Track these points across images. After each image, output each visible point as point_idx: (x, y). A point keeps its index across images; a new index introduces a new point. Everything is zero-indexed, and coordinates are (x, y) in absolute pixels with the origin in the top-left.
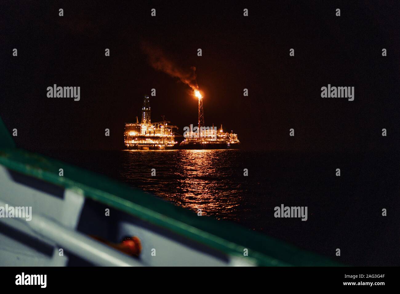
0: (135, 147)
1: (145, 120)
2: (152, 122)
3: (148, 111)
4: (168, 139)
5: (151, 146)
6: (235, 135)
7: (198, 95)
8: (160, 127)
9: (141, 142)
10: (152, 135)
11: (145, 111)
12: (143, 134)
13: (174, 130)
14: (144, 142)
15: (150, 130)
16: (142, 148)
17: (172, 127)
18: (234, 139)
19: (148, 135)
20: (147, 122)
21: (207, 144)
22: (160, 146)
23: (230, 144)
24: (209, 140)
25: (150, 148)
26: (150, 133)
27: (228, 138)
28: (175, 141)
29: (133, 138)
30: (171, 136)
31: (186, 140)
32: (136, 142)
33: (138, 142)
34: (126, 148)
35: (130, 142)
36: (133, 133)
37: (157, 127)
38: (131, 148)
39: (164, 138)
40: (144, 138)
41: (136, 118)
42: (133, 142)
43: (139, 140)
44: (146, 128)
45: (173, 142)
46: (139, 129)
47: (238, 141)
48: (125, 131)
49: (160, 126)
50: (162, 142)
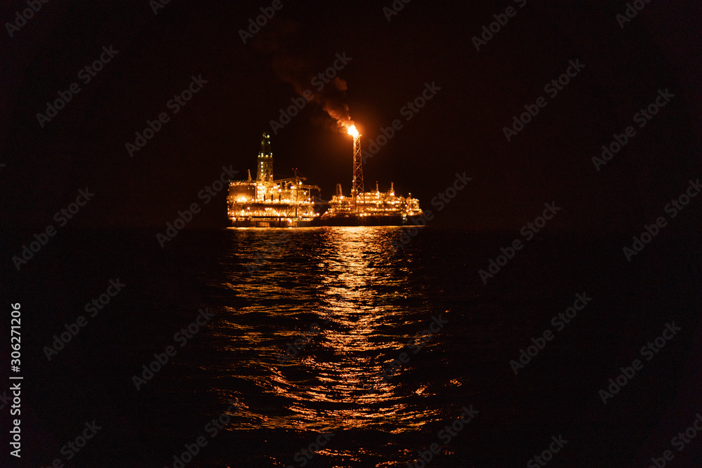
0: (247, 222)
1: (262, 175)
2: (275, 179)
3: (269, 160)
4: (304, 208)
5: (273, 222)
6: (415, 201)
7: (353, 132)
8: (289, 188)
9: (256, 213)
10: (276, 201)
11: (263, 159)
12: (260, 199)
13: (313, 193)
14: (261, 213)
15: (271, 192)
16: (257, 224)
17: (310, 187)
18: (413, 207)
19: (269, 201)
20: (267, 179)
21: (368, 217)
22: (290, 220)
23: (407, 216)
24: (372, 209)
25: (272, 224)
26: (272, 197)
27: (403, 206)
28: (315, 212)
29: (244, 207)
30: (309, 202)
31: (332, 210)
32: (247, 214)
33: (251, 214)
34: (230, 223)
35: (237, 214)
36: (242, 199)
37: (283, 188)
38: (238, 224)
39: (296, 207)
40: (261, 206)
41: (247, 171)
42: (243, 213)
43: (252, 210)
44: (265, 189)
45: (311, 214)
46: (252, 192)
47: (421, 211)
48: (228, 194)
49: (290, 185)
50: (293, 214)
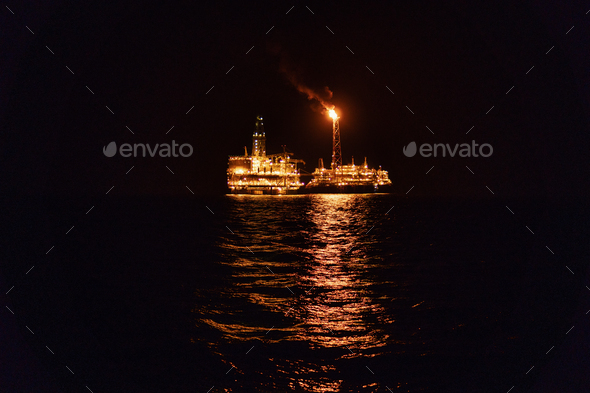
0: (243, 190)
1: (257, 152)
2: (267, 154)
3: (262, 138)
4: (291, 178)
5: (266, 190)
6: (385, 173)
7: (333, 114)
8: (279, 162)
9: (251, 183)
10: (268, 173)
11: (257, 138)
12: (254, 171)
13: (299, 167)
14: (256, 183)
15: (264, 165)
16: (252, 192)
17: (296, 161)
18: (383, 178)
19: (262, 173)
20: (260, 155)
21: (345, 186)
22: (279, 189)
23: (379, 186)
24: (349, 180)
25: (265, 192)
26: (265, 170)
27: (374, 176)
28: (301, 182)
29: (241, 178)
30: (295, 174)
31: (315, 180)
32: (244, 184)
33: (247, 183)
34: (230, 191)
35: (236, 183)
36: (239, 171)
37: (274, 162)
38: (237, 192)
39: (285, 178)
40: (256, 177)
41: (244, 148)
42: (240, 183)
43: (248, 180)
44: (259, 163)
45: (298, 184)
46: (248, 165)
47: (389, 181)
48: (228, 167)
49: (280, 160)
50: (283, 184)
